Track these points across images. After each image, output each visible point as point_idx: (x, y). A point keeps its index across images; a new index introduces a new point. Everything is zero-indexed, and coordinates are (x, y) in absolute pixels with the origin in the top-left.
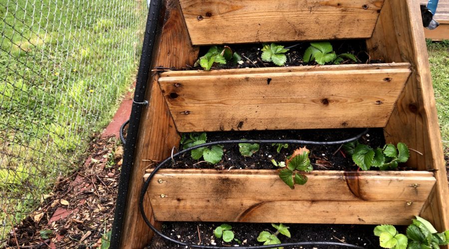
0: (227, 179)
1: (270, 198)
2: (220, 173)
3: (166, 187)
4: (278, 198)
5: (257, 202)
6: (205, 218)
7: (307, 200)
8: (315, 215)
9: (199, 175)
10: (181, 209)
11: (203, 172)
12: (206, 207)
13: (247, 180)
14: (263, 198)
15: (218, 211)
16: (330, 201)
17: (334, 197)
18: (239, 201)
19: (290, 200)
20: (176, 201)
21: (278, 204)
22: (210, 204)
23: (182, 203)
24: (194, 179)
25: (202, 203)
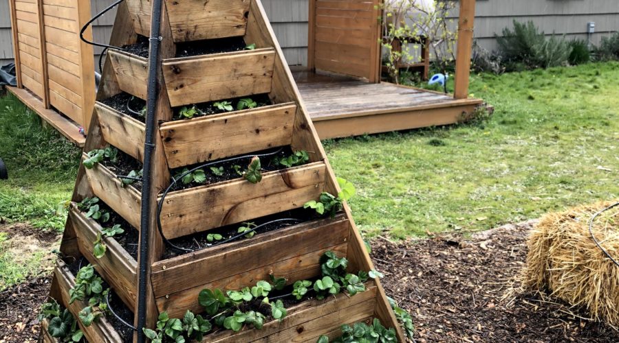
0: (213, 190)
1: (240, 200)
2: (208, 187)
3: (172, 206)
4: (245, 198)
5: (232, 206)
6: (199, 229)
7: (262, 196)
8: (268, 208)
9: (195, 192)
10: (182, 225)
11: (197, 189)
12: (200, 218)
13: (225, 188)
14: (236, 201)
15: (208, 220)
16: (275, 193)
17: (277, 190)
18: (221, 208)
19: (252, 199)
20: (178, 218)
21: (245, 203)
22: (202, 215)
23: (183, 218)
24: (191, 195)
25: (197, 216)
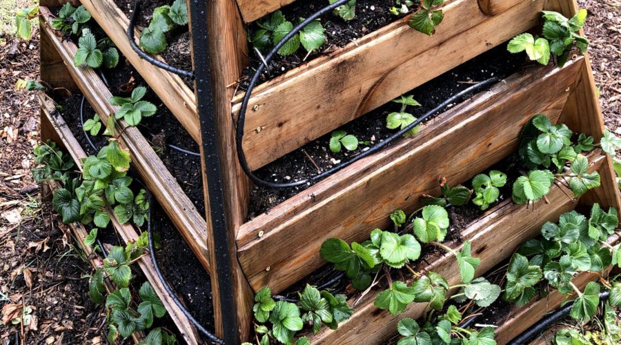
0: (344, 62)
1: (392, 65)
2: (333, 57)
3: (263, 114)
4: (402, 59)
5: (377, 79)
6: (315, 134)
7: (433, 47)
8: (442, 63)
9: (307, 74)
10: (284, 137)
11: (311, 67)
12: (316, 117)
13: (367, 51)
14: (385, 69)
15: (331, 116)
16: (458, 34)
17: (462, 27)
18: (356, 88)
19: (416, 56)
20: (276, 129)
21: (402, 68)
22: (321, 111)
23: (285, 127)
24: (301, 83)
25: (310, 115)
